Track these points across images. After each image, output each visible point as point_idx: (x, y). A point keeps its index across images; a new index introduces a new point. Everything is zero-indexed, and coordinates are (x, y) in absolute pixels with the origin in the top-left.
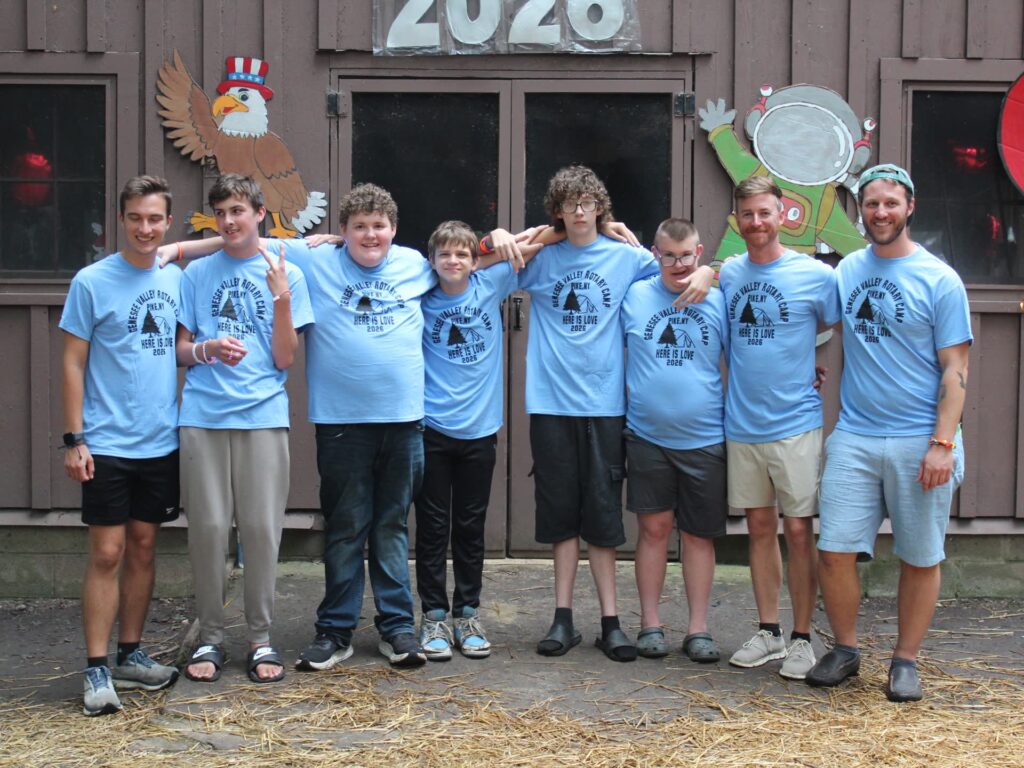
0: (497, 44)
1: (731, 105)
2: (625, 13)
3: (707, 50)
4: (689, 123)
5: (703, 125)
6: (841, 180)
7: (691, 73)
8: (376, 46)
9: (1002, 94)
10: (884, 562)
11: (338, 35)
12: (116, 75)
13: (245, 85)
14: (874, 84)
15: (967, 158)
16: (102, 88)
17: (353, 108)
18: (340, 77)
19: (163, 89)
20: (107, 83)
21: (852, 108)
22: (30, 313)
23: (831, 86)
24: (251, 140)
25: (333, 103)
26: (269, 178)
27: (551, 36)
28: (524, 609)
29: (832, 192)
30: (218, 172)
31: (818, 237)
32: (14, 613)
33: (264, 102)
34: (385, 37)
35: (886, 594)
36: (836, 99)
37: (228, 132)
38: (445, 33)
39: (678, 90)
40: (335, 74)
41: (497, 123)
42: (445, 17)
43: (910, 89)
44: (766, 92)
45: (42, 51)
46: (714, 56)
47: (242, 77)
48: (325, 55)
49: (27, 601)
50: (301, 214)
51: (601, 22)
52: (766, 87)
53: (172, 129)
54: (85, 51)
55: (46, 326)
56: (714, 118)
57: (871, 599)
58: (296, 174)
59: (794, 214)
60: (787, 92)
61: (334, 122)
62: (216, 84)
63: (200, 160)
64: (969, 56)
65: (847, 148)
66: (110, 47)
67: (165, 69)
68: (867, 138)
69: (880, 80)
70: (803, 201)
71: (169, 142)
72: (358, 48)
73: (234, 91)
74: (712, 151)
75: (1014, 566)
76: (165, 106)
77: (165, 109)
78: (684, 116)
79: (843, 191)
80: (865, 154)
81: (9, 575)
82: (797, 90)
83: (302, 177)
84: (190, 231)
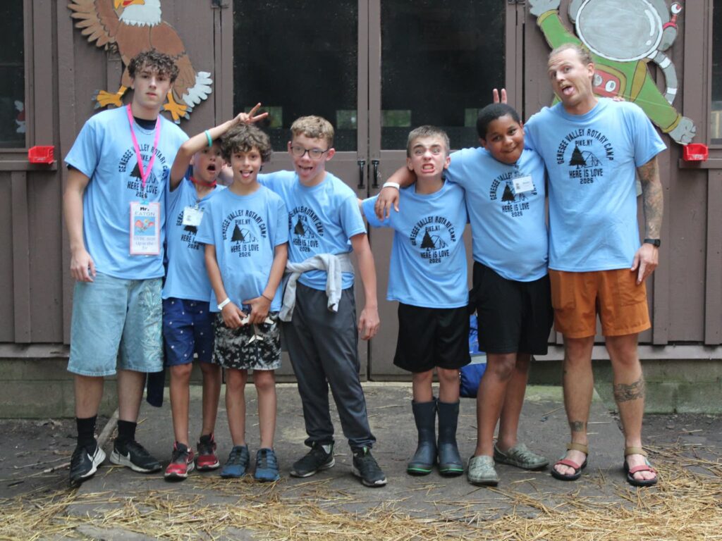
4: (520, 9)
5: (533, 11)
6: (652, 57)
10: (691, 383)
24: (147, 29)
28: (380, 424)
29: (644, 66)
30: (120, 56)
35: (693, 410)
37: (127, 22)
41: (356, 11)
50: (191, 91)
53: (80, 20)
56: (542, 4)
57: (680, 415)
58: (186, 56)
59: (611, 86)
61: (217, 12)
63: (104, 46)
65: (656, 28)
68: (674, 20)
70: (619, 75)
71: (77, 31)
74: (540, 33)
77: (73, 3)
78: (516, 3)
79: (653, 66)
80: (672, 34)
83: (190, 60)
84: (97, 107)
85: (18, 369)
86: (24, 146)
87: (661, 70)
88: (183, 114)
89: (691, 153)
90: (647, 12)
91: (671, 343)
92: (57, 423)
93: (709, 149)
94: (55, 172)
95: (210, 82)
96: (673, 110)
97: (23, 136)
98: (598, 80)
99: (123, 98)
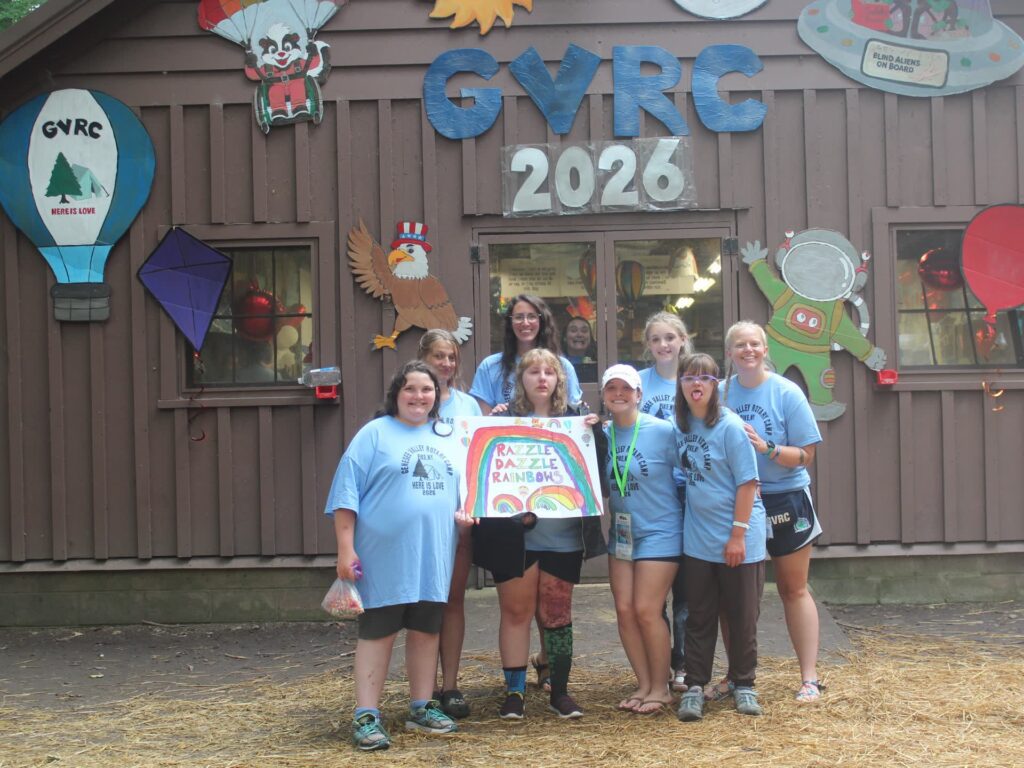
0: (593, 206)
1: (764, 245)
2: (685, 181)
3: (746, 206)
4: (734, 259)
5: (745, 260)
6: (847, 297)
7: (734, 223)
8: (505, 211)
9: (961, 231)
10: (891, 578)
11: (478, 204)
12: (318, 238)
13: (411, 242)
14: (868, 227)
16: (309, 247)
17: (490, 253)
18: (480, 234)
19: (352, 246)
20: (311, 243)
21: (853, 244)
22: (258, 416)
23: (836, 229)
24: (417, 281)
25: (475, 253)
26: (430, 309)
27: (632, 199)
29: (840, 305)
31: (832, 339)
32: (251, 631)
33: (425, 253)
34: (511, 204)
35: (894, 601)
36: (840, 238)
37: (399, 276)
38: (555, 199)
39: (725, 235)
40: (476, 232)
41: (595, 263)
42: (555, 189)
43: (895, 229)
44: (790, 235)
45: (265, 222)
46: (751, 210)
47: (409, 236)
48: (468, 218)
49: (258, 622)
50: (454, 333)
51: (665, 190)
52: (789, 231)
53: (359, 275)
54: (296, 221)
55: (270, 421)
56: (753, 255)
57: (883, 605)
58: (449, 304)
59: (814, 322)
60: (804, 234)
61: (476, 266)
62: (390, 242)
63: (379, 298)
65: (850, 273)
66: (313, 218)
67: (353, 233)
68: (864, 266)
69: (872, 225)
70: (820, 313)
72: (492, 212)
73: (404, 247)
74: (752, 279)
75: (988, 577)
76: (352, 257)
77: (353, 261)
78: (731, 254)
79: (848, 305)
80: (864, 278)
81: (245, 605)
82: (813, 232)
83: (454, 307)
84: (374, 349)
85: (305, 578)
87: (856, 308)
89: (883, 377)
91: (873, 543)
92: (340, 624)
93: (899, 375)
94: (338, 405)
95: (471, 325)
96: (867, 341)
98: (802, 317)
99: (396, 341)
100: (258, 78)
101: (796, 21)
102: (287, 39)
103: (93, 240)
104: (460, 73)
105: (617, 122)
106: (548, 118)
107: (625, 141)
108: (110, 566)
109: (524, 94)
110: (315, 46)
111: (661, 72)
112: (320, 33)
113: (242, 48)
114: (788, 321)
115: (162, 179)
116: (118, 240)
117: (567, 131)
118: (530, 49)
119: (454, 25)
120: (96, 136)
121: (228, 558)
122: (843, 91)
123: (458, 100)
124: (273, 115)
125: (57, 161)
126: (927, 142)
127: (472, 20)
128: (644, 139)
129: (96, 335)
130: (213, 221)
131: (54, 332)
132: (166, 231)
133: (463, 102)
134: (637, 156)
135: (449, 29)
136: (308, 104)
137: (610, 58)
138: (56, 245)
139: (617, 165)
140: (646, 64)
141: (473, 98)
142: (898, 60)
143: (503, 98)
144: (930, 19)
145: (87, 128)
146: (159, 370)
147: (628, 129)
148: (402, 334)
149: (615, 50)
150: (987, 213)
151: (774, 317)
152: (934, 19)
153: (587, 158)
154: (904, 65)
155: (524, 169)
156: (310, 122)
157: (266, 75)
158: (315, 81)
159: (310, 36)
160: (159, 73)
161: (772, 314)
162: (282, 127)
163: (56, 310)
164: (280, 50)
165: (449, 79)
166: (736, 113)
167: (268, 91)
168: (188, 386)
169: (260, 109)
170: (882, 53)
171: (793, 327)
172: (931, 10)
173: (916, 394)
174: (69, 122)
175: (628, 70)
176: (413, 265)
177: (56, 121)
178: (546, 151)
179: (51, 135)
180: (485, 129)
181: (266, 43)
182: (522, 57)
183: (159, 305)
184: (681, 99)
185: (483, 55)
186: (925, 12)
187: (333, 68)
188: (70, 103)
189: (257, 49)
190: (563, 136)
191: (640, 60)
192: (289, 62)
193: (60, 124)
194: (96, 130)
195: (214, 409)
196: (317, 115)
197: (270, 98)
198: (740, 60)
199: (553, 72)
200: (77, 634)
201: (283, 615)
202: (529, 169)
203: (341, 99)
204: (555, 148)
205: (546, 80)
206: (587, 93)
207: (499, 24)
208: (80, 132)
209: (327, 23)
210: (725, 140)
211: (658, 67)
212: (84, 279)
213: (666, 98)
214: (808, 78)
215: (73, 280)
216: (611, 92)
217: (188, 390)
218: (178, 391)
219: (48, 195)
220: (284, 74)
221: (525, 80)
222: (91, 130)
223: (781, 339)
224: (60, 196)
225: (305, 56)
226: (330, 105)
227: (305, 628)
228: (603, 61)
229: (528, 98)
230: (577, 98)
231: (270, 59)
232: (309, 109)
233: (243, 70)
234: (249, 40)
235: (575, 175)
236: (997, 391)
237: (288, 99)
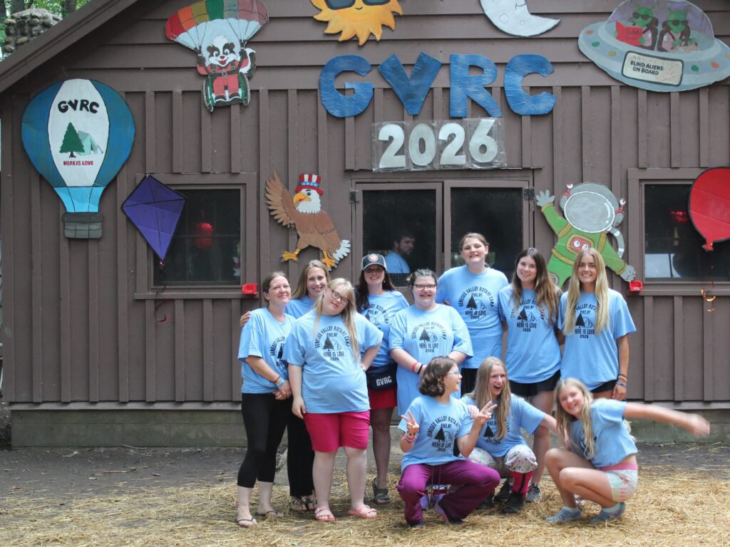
0: (434, 165)
1: (552, 193)
2: (498, 148)
3: (540, 166)
4: (531, 203)
5: (538, 204)
6: (609, 230)
7: (532, 178)
8: (374, 167)
9: (690, 185)
11: (355, 163)
12: (245, 184)
13: (309, 187)
14: (624, 182)
15: (677, 217)
16: (239, 190)
17: (364, 198)
18: (357, 183)
19: (269, 190)
20: (241, 188)
21: (614, 194)
22: (203, 305)
23: (602, 183)
24: (313, 215)
25: (353, 196)
26: (322, 234)
27: (461, 161)
29: (604, 236)
30: (296, 231)
32: (195, 453)
33: (318, 196)
34: (378, 163)
36: (605, 189)
37: (301, 211)
38: (408, 160)
39: (525, 186)
40: (354, 181)
41: (435, 204)
42: (408, 152)
43: (643, 184)
44: (570, 187)
45: (209, 173)
46: (543, 169)
47: (308, 184)
48: (349, 172)
49: (201, 447)
50: (337, 251)
51: (485, 155)
52: (570, 184)
53: (273, 210)
54: (230, 172)
55: (211, 309)
56: (544, 200)
58: (335, 231)
60: (580, 186)
61: (353, 205)
63: (287, 226)
64: (672, 166)
65: (611, 214)
66: (242, 170)
67: (270, 181)
68: (621, 209)
69: (627, 180)
70: (590, 241)
71: (271, 217)
72: (365, 168)
73: (304, 191)
74: (543, 217)
76: (270, 198)
77: (270, 200)
78: (529, 199)
79: (610, 235)
80: (621, 217)
81: (192, 435)
82: (586, 185)
83: (338, 233)
84: (282, 261)
85: (233, 417)
86: (239, 284)
87: (615, 238)
88: (333, 265)
89: (633, 286)
90: (606, 204)
93: (644, 285)
94: (257, 299)
96: (622, 261)
97: (239, 278)
98: (578, 243)
99: (298, 255)
100: (205, 73)
101: (577, 38)
102: (226, 46)
103: (92, 182)
104: (344, 72)
105: (451, 107)
106: (404, 104)
107: (458, 120)
108: (100, 406)
109: (387, 86)
110: (245, 52)
111: (483, 73)
112: (249, 43)
113: (195, 52)
114: (568, 246)
115: (140, 142)
116: (109, 184)
117: (417, 113)
118: (394, 56)
119: (341, 39)
120: (95, 112)
121: (181, 403)
122: (609, 87)
123: (343, 91)
124: (216, 99)
125: (68, 128)
126: (667, 123)
127: (354, 35)
128: (470, 119)
129: (92, 247)
130: (174, 172)
131: (64, 245)
132: (141, 179)
133: (346, 92)
134: (466, 131)
135: (337, 41)
136: (240, 92)
137: (448, 62)
138: (66, 186)
139: (452, 137)
140: (472, 67)
141: (354, 89)
142: (648, 66)
143: (374, 89)
144: (671, 38)
145: (88, 106)
146: (135, 273)
147: (459, 112)
148: (302, 251)
149: (451, 57)
150: (708, 172)
151: (558, 243)
152: (673, 38)
153: (431, 132)
154: (652, 70)
155: (387, 139)
156: (241, 104)
157: (211, 71)
158: (245, 76)
159: (242, 45)
160: (139, 69)
161: (557, 241)
162: (222, 107)
163: (66, 231)
164: (221, 54)
165: (337, 76)
166: (534, 102)
167: (212, 82)
168: (155, 284)
169: (207, 95)
170: (636, 61)
171: (572, 251)
172: (671, 32)
173: (655, 297)
174: (76, 101)
175: (460, 71)
176: (311, 204)
177: (67, 101)
178: (403, 127)
179: (64, 110)
180: (361, 111)
181: (212, 49)
182: (388, 61)
183: (137, 229)
184: (497, 92)
185: (360, 60)
186: (668, 34)
187: (258, 67)
188: (78, 88)
189: (205, 54)
190: (415, 116)
191: (469, 64)
192: (227, 63)
193: (70, 103)
194: (94, 108)
195: (173, 300)
196: (246, 100)
197: (214, 88)
198: (538, 65)
199: (408, 72)
200: (76, 453)
201: (218, 442)
202: (391, 139)
203: (263, 88)
204: (409, 124)
205: (404, 77)
206: (432, 87)
207: (372, 38)
208: (84, 109)
209: (254, 36)
210: (526, 120)
211: (481, 69)
212: (84, 210)
213: (486, 91)
214: (585, 78)
215: (78, 210)
216: (449, 86)
217: (155, 287)
218: (148, 288)
219: (61, 152)
220: (224, 71)
221: (389, 78)
222: (91, 107)
223: (563, 259)
224: (69, 153)
225: (239, 59)
226: (255, 92)
227: (232, 451)
228: (443, 65)
229: (391, 89)
230: (424, 91)
231: (214, 60)
232: (241, 95)
233: (196, 68)
234: (200, 47)
235: (422, 143)
236: (712, 297)
237: (226, 88)
